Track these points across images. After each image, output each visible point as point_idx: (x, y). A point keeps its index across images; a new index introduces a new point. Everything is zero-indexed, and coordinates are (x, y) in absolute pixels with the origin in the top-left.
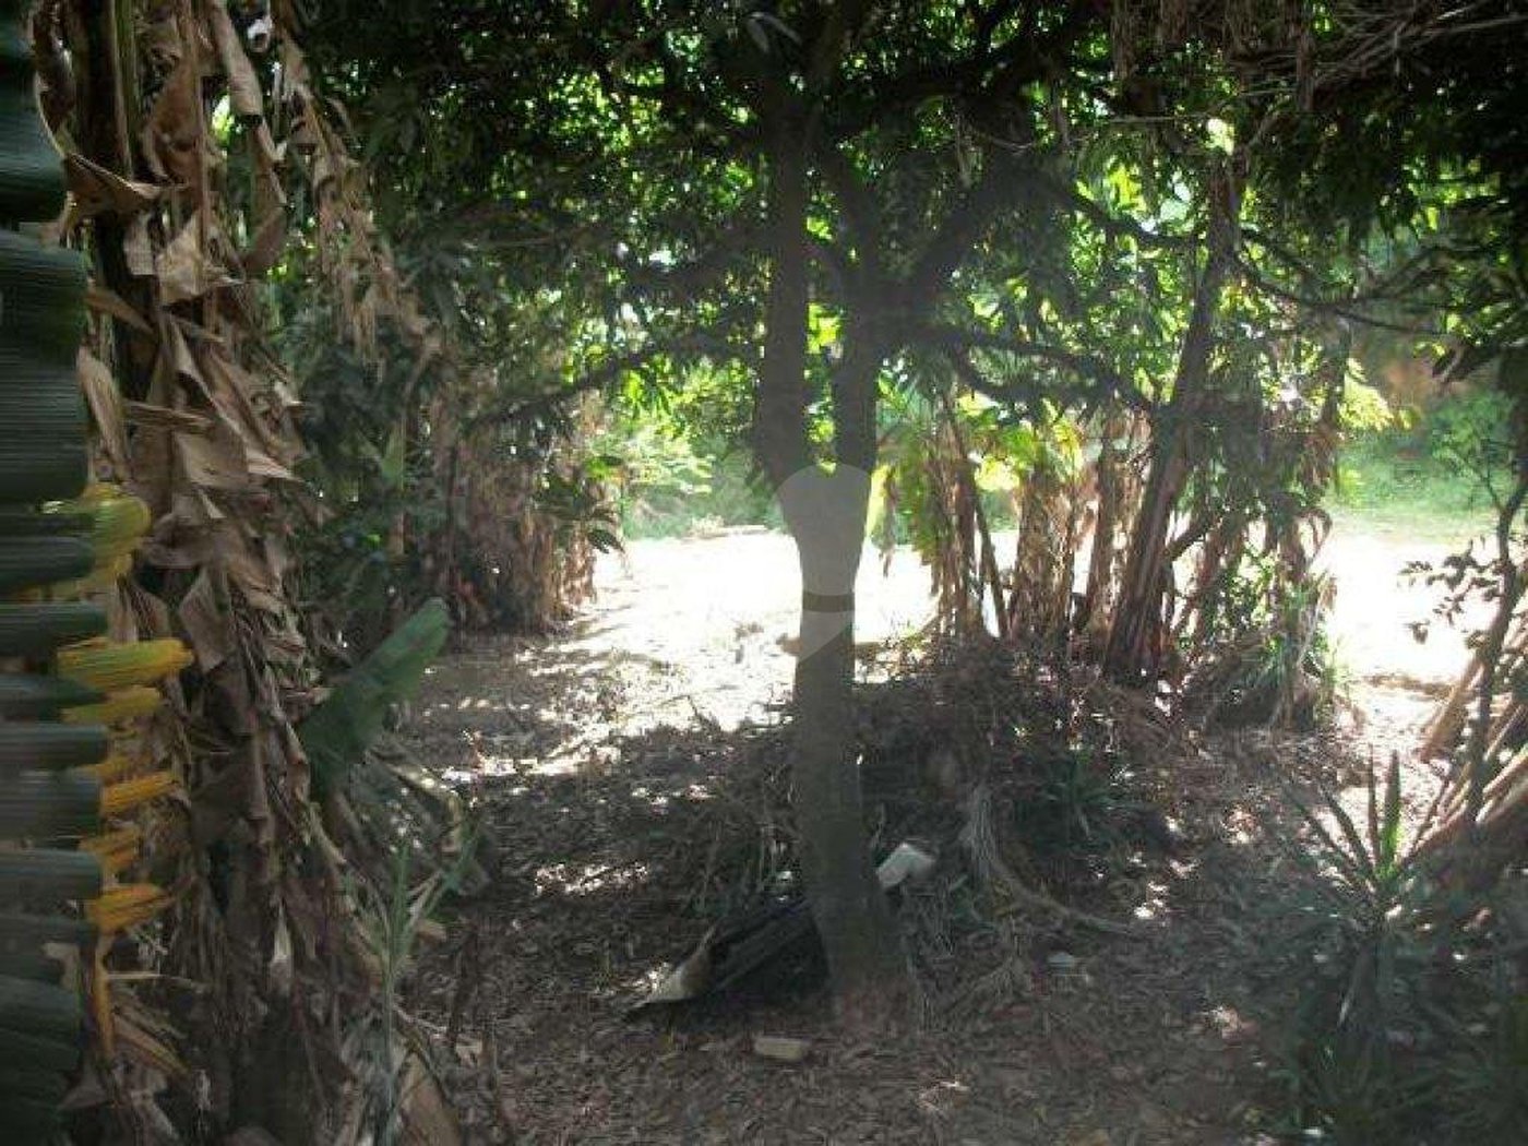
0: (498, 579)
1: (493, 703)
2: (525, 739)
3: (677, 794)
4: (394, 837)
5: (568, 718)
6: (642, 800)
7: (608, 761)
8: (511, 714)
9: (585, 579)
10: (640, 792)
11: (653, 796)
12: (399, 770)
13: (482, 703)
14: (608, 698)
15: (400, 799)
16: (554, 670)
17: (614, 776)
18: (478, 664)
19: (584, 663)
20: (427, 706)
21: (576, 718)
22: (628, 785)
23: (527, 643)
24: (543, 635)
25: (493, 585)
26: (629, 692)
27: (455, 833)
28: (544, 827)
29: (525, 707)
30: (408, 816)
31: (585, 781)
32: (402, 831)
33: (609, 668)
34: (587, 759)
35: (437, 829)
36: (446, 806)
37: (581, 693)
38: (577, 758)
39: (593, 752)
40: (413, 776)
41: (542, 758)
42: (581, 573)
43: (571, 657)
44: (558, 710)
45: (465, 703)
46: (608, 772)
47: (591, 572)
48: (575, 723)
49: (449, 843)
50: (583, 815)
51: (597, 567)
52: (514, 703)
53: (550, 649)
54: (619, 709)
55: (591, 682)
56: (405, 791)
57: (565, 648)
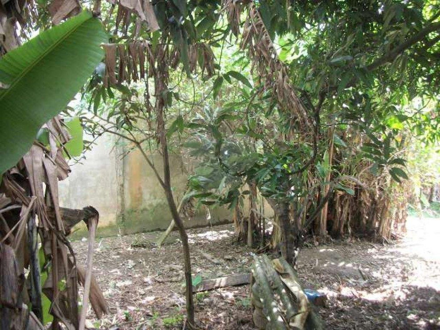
0: (367, 221)
1: (354, 265)
2: (363, 282)
3: (431, 321)
4: (270, 313)
5: (385, 277)
6: (412, 321)
7: (399, 299)
8: (360, 272)
9: (403, 224)
10: (411, 317)
11: (418, 320)
12: (284, 280)
13: (349, 265)
14: (405, 272)
15: (280, 294)
16: (383, 257)
17: (400, 305)
18: (352, 250)
19: (397, 256)
20: (326, 262)
21: (389, 278)
22: (406, 312)
23: (374, 245)
24: (382, 243)
25: (364, 222)
26: (415, 271)
27: (298, 317)
28: (357, 323)
29: (367, 270)
30: (281, 304)
31: (384, 305)
32: (275, 310)
33: (408, 260)
34: (389, 295)
35: (292, 313)
36: (299, 302)
37: (393, 268)
38: (384, 294)
39: (392, 293)
40: (289, 284)
41: (369, 292)
42: (401, 221)
43: (392, 253)
44: (381, 273)
45: (342, 264)
46: (397, 304)
47: (405, 221)
48: (388, 280)
49: (293, 321)
50: (379, 322)
51: (408, 219)
52: (362, 267)
53: (385, 249)
54: (410, 277)
55: (399, 264)
56: (284, 291)
57: (390, 250)
